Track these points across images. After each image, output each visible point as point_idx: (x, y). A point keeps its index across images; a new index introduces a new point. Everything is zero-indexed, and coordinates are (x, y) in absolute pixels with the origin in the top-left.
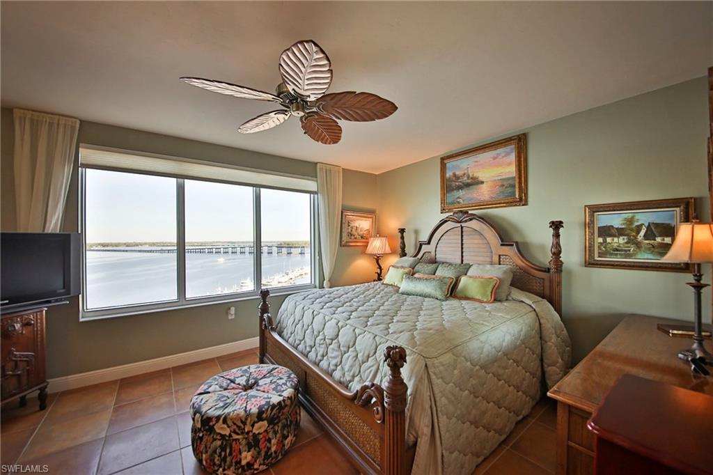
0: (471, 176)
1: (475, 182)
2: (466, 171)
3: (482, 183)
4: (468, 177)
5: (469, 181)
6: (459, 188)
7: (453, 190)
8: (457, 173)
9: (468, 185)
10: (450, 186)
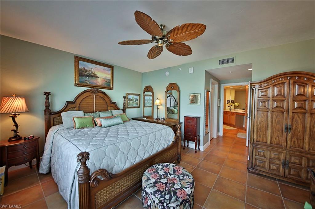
0: (93, 73)
1: (95, 76)
2: (91, 70)
3: (98, 77)
4: (92, 73)
5: (92, 75)
6: (87, 76)
7: (83, 76)
8: (86, 68)
9: (92, 76)
10: (82, 73)
